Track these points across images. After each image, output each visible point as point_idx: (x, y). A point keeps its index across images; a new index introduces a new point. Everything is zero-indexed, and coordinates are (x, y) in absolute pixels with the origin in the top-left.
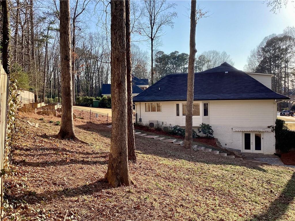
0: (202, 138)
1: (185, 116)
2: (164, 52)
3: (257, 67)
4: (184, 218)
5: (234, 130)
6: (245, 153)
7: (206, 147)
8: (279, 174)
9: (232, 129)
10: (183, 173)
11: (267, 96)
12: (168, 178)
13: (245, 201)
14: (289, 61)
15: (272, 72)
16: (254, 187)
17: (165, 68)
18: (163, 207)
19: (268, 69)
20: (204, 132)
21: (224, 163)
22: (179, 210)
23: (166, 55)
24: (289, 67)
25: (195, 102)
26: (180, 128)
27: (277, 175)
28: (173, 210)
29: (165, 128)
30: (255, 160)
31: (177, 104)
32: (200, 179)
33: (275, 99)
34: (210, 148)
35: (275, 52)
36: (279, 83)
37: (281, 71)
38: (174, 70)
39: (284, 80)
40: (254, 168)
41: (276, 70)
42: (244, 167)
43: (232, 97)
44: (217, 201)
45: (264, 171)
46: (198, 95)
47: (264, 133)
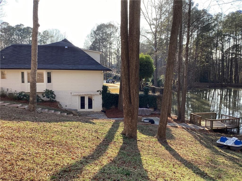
0: (46, 102)
1: (30, 83)
2: (9, 24)
3: (90, 46)
4: (23, 169)
5: (72, 94)
6: (81, 112)
7: (49, 109)
8: (104, 125)
9: (71, 93)
10: (27, 133)
11: (97, 68)
12: (11, 138)
13: (78, 148)
14: (112, 44)
15: (101, 50)
16: (85, 136)
17: (11, 39)
18: (4, 164)
19: (98, 48)
20: (48, 97)
21: (64, 121)
22: (19, 163)
23: (11, 26)
24: (112, 48)
25: (39, 71)
26: (25, 94)
27: (102, 126)
28: (13, 164)
29: (10, 94)
30: (88, 116)
31: (22, 72)
32: (42, 135)
33: (102, 70)
34: (52, 109)
35: (103, 35)
36: (105, 59)
37: (107, 50)
38: (20, 42)
39: (109, 57)
40: (87, 122)
41: (104, 49)
42: (79, 122)
43: (71, 68)
44: (55, 151)
45: (94, 123)
46: (43, 65)
47: (95, 96)
